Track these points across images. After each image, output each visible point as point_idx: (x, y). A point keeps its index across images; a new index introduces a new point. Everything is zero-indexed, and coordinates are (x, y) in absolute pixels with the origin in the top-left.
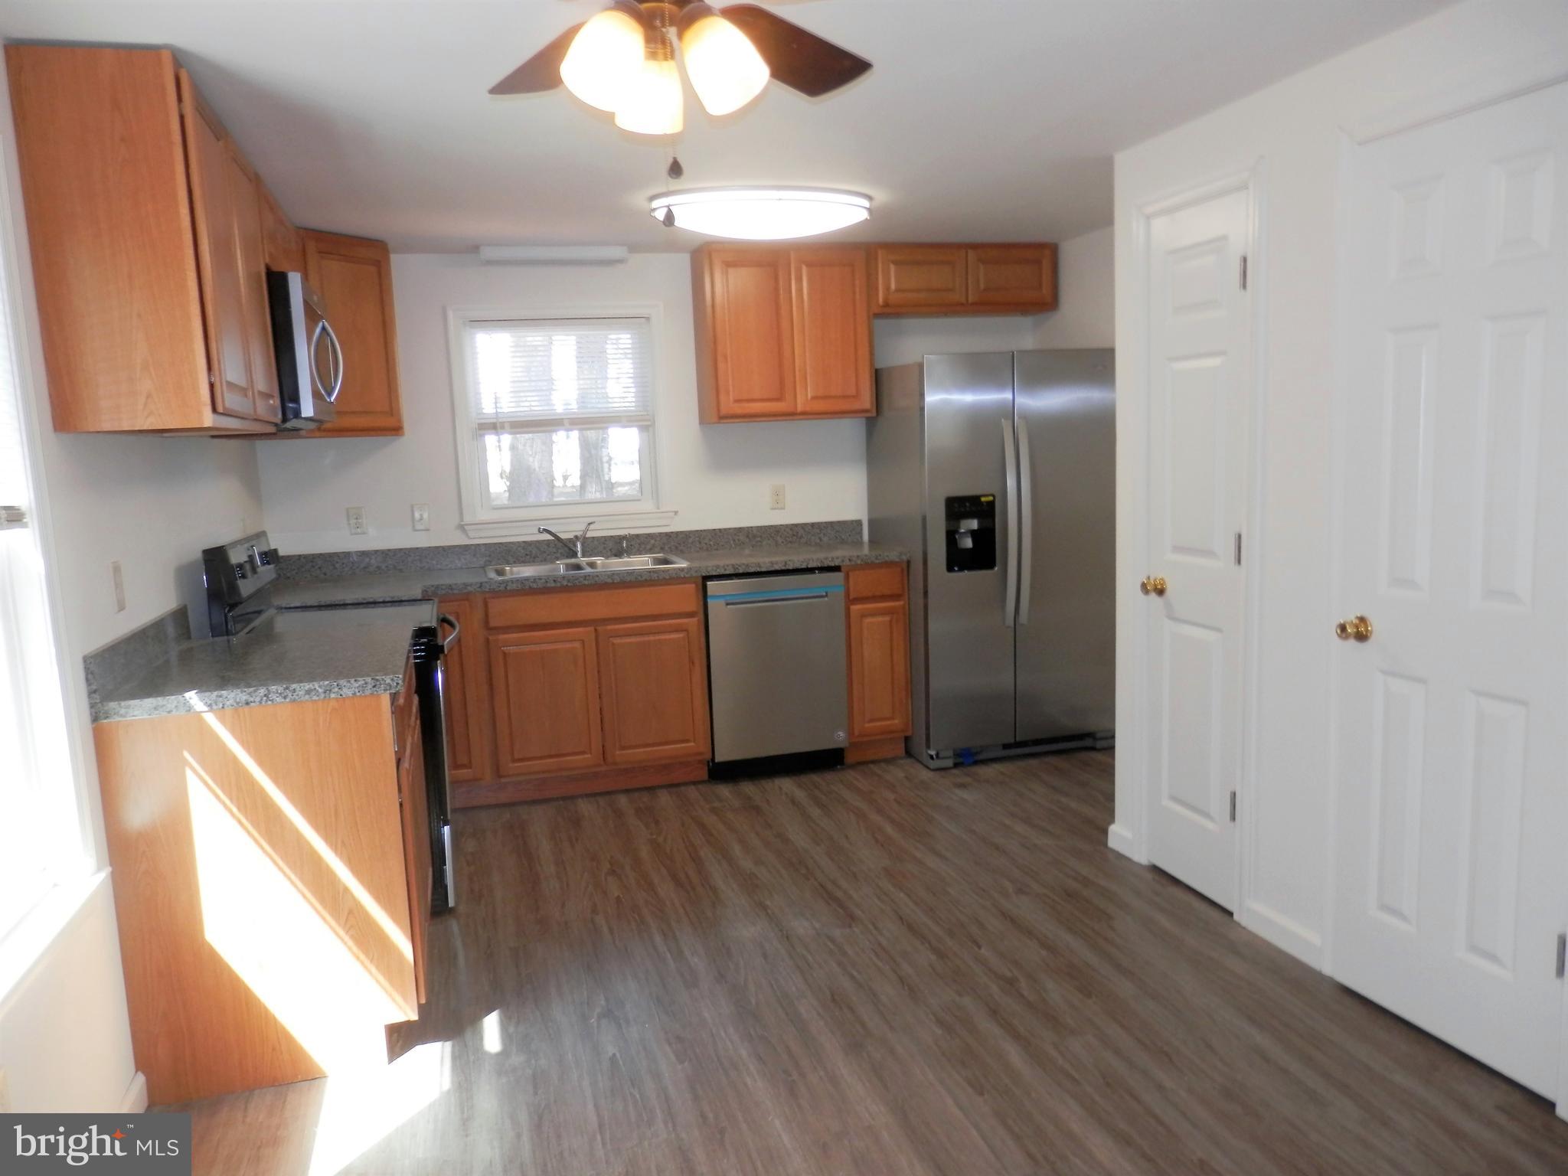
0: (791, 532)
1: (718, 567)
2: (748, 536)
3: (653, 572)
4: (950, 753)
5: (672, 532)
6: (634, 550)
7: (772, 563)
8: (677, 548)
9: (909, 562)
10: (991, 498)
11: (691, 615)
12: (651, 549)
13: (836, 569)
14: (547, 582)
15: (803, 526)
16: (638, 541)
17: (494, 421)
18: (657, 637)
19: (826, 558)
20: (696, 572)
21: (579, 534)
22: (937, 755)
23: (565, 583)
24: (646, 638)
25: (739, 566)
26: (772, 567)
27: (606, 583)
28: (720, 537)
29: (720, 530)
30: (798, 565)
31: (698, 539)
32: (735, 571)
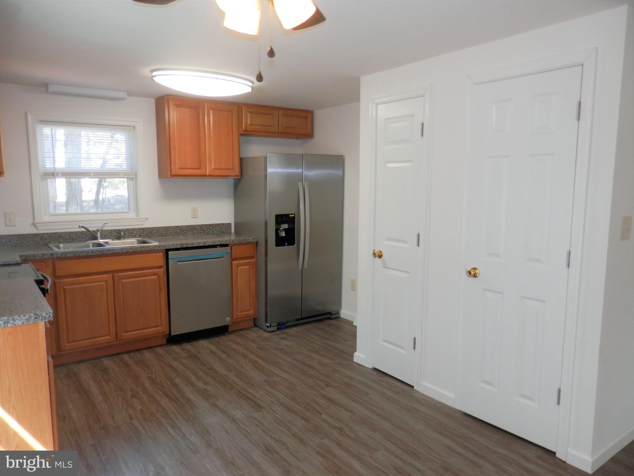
0: (200, 228)
1: (174, 245)
2: (181, 230)
3: (143, 247)
4: (276, 324)
5: (145, 228)
6: (126, 236)
7: (199, 243)
8: (147, 235)
9: (257, 242)
10: (293, 215)
11: (160, 267)
12: (134, 236)
13: (226, 245)
14: (88, 253)
15: (206, 225)
16: (128, 232)
17: (53, 171)
18: (144, 278)
19: (223, 241)
20: (163, 247)
21: (99, 228)
22: (270, 325)
23: (98, 253)
24: (138, 279)
25: (184, 244)
26: (199, 244)
27: (119, 253)
28: (168, 230)
29: (168, 227)
30: (210, 244)
31: (157, 231)
32: (182, 246)
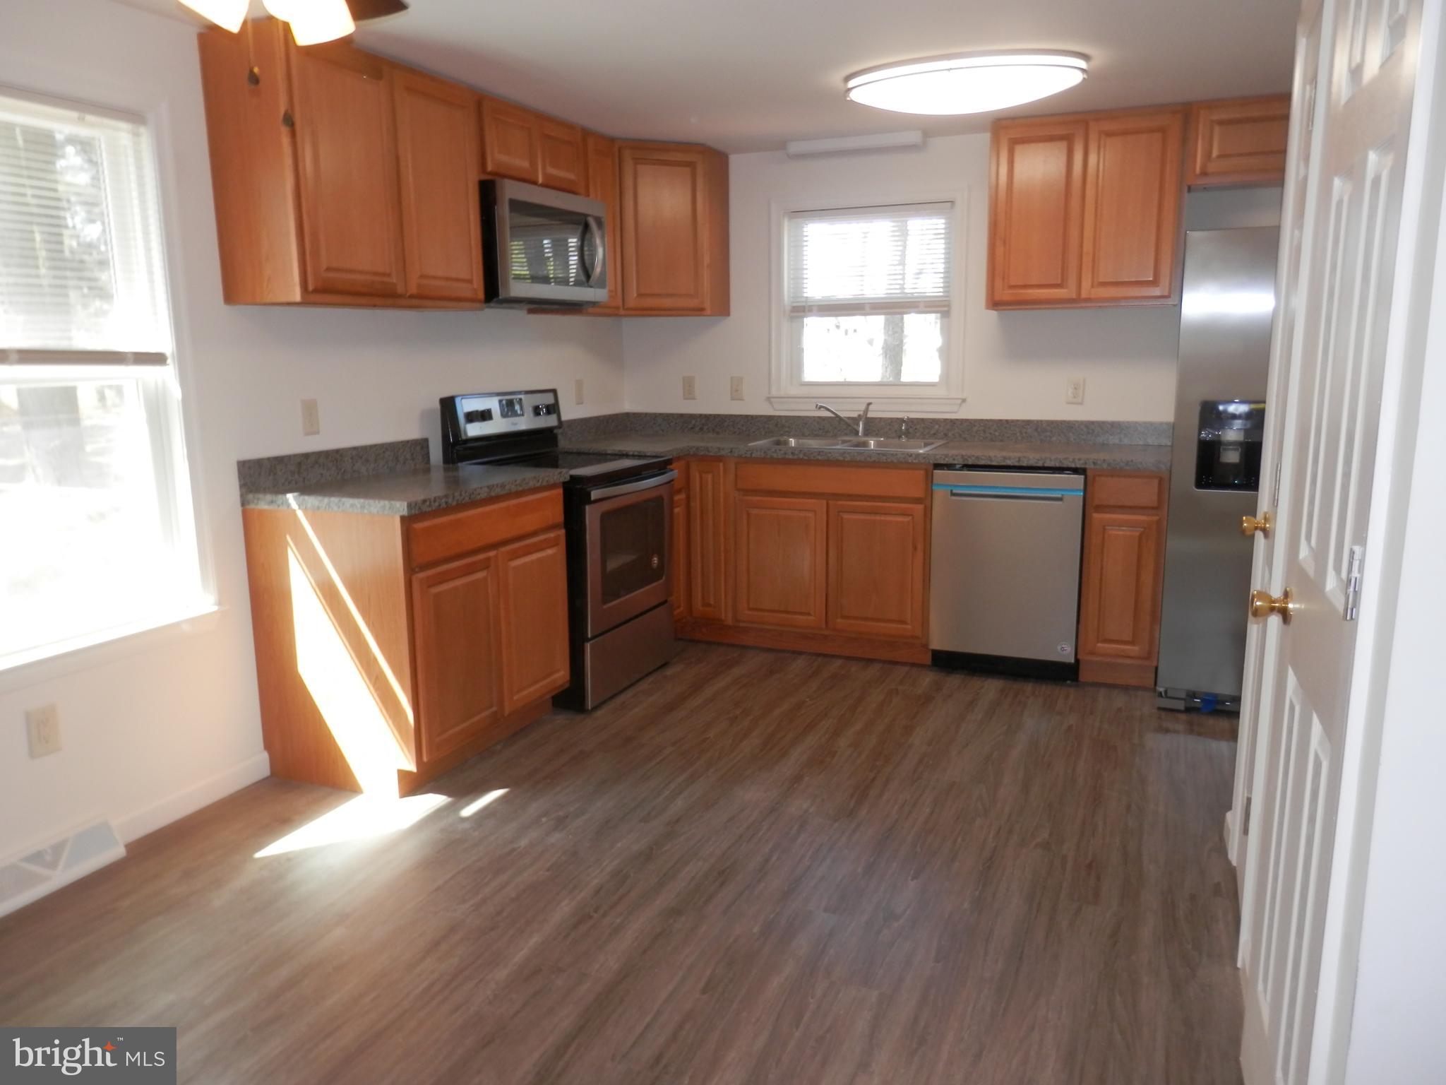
0: (1085, 430)
1: (946, 456)
4: (1183, 695)
5: (957, 420)
7: (1005, 458)
8: (960, 435)
11: (918, 501)
12: (934, 434)
15: (1101, 424)
18: (883, 518)
20: (924, 458)
22: (1166, 693)
24: (872, 517)
25: (969, 457)
26: (1004, 462)
27: (838, 461)
28: (1006, 428)
29: (1007, 421)
30: (1032, 463)
31: (983, 428)
32: (964, 461)
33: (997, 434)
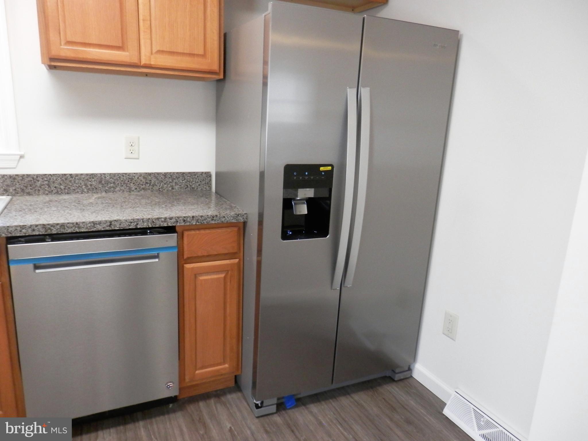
0: (144, 180)
1: (23, 227)
2: (100, 182)
4: (275, 401)
5: (17, 175)
8: (23, 190)
9: (245, 223)
10: (329, 168)
13: (170, 230)
15: (156, 175)
22: (262, 403)
25: (52, 226)
28: (70, 181)
29: (71, 175)
31: (47, 182)
32: (46, 232)
33: (62, 187)
